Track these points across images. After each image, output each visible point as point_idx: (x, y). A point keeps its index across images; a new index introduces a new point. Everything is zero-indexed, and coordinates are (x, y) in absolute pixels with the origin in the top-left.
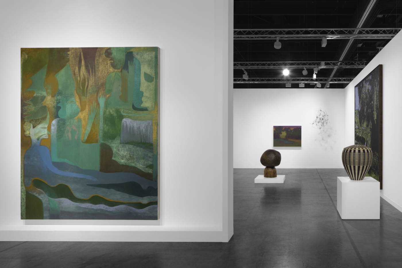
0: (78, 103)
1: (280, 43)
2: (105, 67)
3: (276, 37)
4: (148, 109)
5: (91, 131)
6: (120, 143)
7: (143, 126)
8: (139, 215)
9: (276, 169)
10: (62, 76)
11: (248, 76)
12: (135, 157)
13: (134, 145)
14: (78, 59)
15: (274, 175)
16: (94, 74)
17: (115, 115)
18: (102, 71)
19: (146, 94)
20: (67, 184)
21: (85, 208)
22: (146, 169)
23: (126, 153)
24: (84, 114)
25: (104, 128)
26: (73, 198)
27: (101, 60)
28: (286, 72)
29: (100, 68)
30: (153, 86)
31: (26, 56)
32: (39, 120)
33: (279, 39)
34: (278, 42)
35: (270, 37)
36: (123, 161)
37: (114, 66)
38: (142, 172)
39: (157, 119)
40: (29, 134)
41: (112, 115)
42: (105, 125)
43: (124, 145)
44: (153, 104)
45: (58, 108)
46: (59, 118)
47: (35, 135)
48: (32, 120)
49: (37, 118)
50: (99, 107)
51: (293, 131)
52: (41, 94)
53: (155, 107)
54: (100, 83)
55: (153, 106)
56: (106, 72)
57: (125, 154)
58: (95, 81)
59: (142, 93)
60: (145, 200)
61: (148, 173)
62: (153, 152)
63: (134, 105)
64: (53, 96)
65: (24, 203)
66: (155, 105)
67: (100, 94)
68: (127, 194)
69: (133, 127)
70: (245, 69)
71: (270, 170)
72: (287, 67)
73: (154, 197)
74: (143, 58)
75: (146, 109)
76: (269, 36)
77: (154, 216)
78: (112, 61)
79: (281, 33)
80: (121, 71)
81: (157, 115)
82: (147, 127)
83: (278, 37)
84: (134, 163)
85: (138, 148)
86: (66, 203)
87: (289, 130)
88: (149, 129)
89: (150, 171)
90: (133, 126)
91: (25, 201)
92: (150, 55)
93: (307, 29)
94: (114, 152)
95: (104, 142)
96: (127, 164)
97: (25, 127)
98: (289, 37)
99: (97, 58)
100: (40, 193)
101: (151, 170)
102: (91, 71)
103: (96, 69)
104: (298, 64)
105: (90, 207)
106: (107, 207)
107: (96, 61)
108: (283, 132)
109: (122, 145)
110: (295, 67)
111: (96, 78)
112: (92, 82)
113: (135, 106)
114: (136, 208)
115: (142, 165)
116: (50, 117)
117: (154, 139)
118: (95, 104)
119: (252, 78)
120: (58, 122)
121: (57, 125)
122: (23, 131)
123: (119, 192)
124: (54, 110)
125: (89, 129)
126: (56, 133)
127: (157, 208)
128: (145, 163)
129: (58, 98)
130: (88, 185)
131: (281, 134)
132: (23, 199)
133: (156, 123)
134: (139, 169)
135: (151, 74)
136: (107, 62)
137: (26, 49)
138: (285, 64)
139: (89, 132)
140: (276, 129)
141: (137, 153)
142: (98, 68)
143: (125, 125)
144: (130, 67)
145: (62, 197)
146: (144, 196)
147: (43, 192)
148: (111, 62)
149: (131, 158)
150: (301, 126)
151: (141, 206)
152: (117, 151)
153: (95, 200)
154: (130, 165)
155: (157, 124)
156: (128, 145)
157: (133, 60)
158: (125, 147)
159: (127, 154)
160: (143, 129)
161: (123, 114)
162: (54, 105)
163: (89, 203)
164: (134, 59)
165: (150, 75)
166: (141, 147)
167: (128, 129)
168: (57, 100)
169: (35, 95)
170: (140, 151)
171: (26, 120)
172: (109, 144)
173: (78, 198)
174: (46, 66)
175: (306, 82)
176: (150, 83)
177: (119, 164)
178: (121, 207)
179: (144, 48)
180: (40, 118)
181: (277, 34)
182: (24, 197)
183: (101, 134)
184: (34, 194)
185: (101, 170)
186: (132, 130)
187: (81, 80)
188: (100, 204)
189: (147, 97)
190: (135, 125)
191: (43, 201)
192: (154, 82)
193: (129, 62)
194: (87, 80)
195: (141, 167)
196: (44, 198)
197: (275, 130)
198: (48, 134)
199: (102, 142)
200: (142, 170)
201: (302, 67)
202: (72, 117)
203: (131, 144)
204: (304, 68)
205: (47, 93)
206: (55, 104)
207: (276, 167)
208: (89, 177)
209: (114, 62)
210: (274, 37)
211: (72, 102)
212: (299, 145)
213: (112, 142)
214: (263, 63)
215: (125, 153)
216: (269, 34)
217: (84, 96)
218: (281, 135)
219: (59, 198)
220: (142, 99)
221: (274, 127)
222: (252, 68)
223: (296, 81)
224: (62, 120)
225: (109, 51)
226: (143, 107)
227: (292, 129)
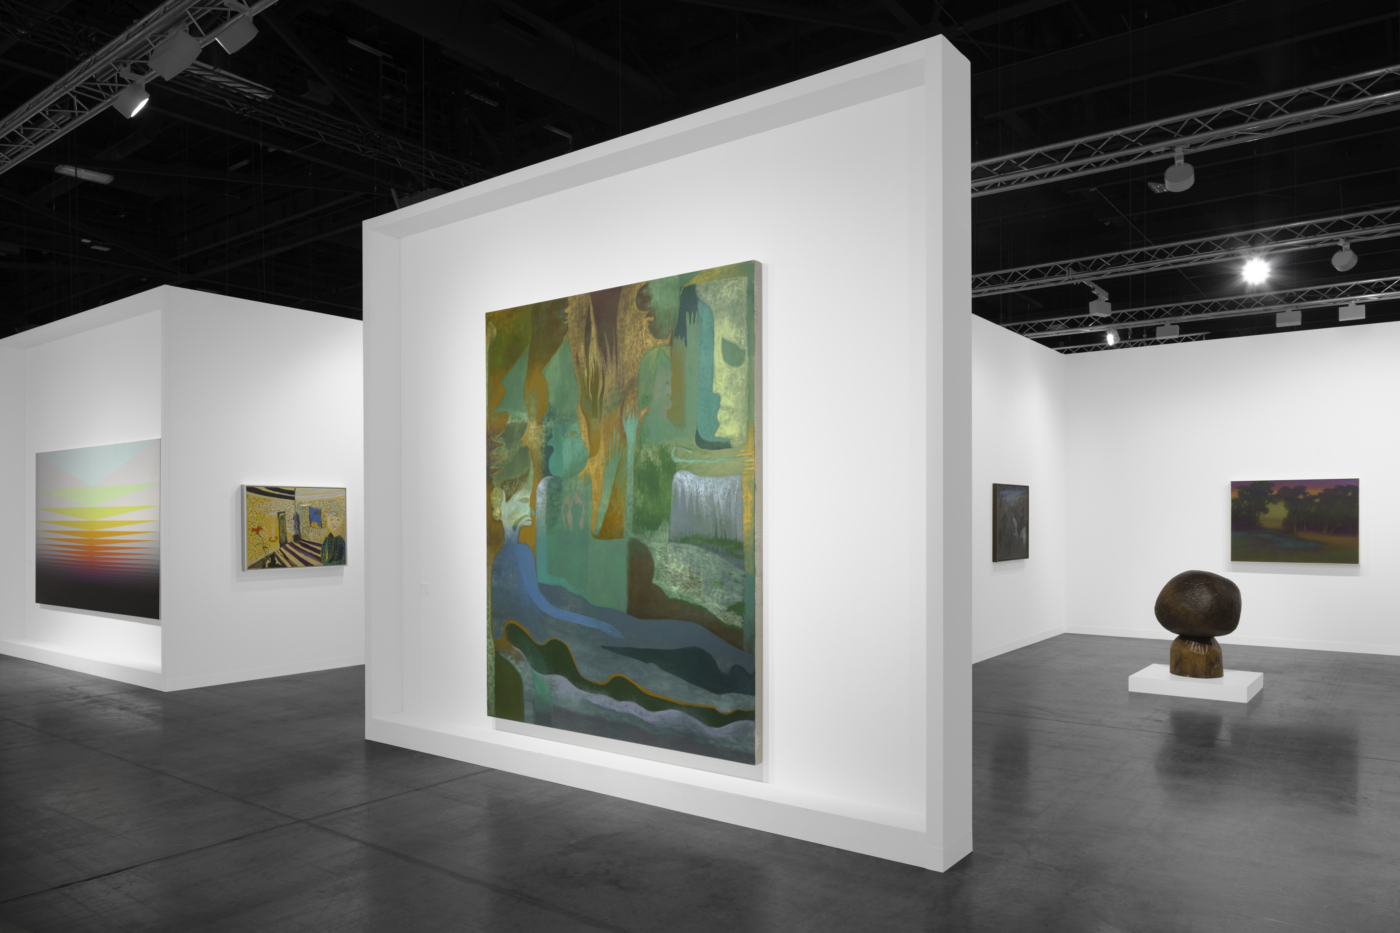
0: (584, 438)
1: (1190, 168)
2: (638, 335)
3: (1171, 149)
4: (733, 443)
5: (611, 506)
6: (670, 541)
7: (721, 492)
8: (712, 742)
9: (1218, 645)
10: (555, 370)
11: (1109, 304)
12: (701, 579)
13: (700, 546)
14: (583, 324)
15: (1212, 668)
16: (614, 358)
17: (658, 463)
18: (631, 347)
19: (728, 401)
20: (565, 642)
21: (598, 706)
22: (727, 614)
23: (682, 566)
24: (596, 465)
25: (635, 499)
26: (577, 680)
27: (628, 320)
28: (1256, 271)
29: (627, 342)
30: (744, 377)
31: (495, 331)
32: (515, 480)
33: (1182, 154)
34: (1179, 164)
35: (1149, 154)
36: (674, 590)
37: (655, 331)
38: (718, 621)
39: (754, 471)
40: (500, 514)
41: (651, 463)
42: (638, 492)
43: (677, 545)
44: (744, 427)
45: (548, 451)
46: (551, 475)
47: (510, 516)
48: (504, 483)
49: (513, 477)
50: (625, 445)
51: (1317, 500)
52: (519, 419)
53: (748, 438)
54: (626, 381)
55: (744, 434)
56: (639, 349)
57: (679, 570)
58: (617, 376)
59: (718, 397)
60: (724, 704)
61: (733, 626)
62: (742, 567)
63: (700, 433)
64: (540, 423)
65: (493, 680)
66: (748, 432)
67: (628, 410)
68: (683, 682)
69: (697, 497)
70: (1094, 282)
71: (1194, 648)
72: (1259, 251)
73: (746, 698)
74: (720, 298)
75: (724, 445)
76: (1143, 149)
77: (744, 753)
78: (652, 319)
79: (1190, 128)
80: (671, 344)
81: (752, 460)
82: (729, 493)
83: (1180, 147)
84: (699, 595)
85: (709, 555)
86: (564, 689)
87: (1301, 497)
88: (734, 501)
89: (737, 622)
90: (698, 493)
91: (493, 673)
92: (736, 288)
93: (1305, 89)
94: (656, 564)
95: (636, 537)
96: (684, 599)
97: (493, 498)
98: (1230, 138)
99: (620, 316)
100: (518, 658)
101: (739, 618)
102: (608, 351)
103: (620, 345)
104: (1312, 231)
105: (608, 706)
106: (643, 709)
107: (618, 323)
108: (1275, 503)
109: (674, 544)
110: (1298, 243)
111: (619, 367)
112: (610, 380)
113: (703, 436)
114: (704, 723)
115: (718, 602)
116: (535, 474)
117: (745, 528)
118: (617, 436)
119: (1137, 310)
120: (549, 486)
121: (548, 494)
122: (490, 509)
123: (666, 674)
124: (540, 456)
125: (606, 501)
126: (544, 511)
127: (752, 729)
128: (726, 597)
129: (549, 425)
130: (604, 647)
131: (1266, 511)
132: (491, 668)
133: (752, 484)
134: (710, 614)
135: (737, 342)
136: (641, 323)
137: (494, 313)
138: (1253, 242)
139: (605, 511)
140: (1240, 494)
141: (705, 568)
142: (623, 340)
143: (680, 489)
144: (690, 328)
145: (557, 672)
146: (724, 692)
147: (524, 656)
148: (649, 322)
149: (694, 581)
150: (1356, 481)
151: (716, 719)
152: (663, 562)
153: (620, 689)
154: (691, 602)
155: (755, 486)
156: (687, 545)
157: (695, 309)
158: (681, 551)
159: (684, 569)
160: (721, 502)
161: (677, 460)
162: (540, 443)
163: (605, 694)
164: (699, 305)
165: (735, 345)
166: (716, 551)
167: (687, 502)
168: (546, 432)
169: (509, 422)
170: (713, 563)
171: (495, 483)
172: (645, 541)
173: (585, 677)
174: (528, 348)
175: (1372, 297)
176: (735, 369)
177: (667, 597)
178: (672, 714)
179: (722, 269)
180: (518, 476)
181: (1178, 137)
182: (493, 664)
183: (628, 515)
184: (509, 658)
185: (630, 611)
186: (694, 504)
187: (590, 376)
188: (627, 700)
189: (728, 408)
190: (702, 489)
191: (524, 678)
192: (744, 366)
193: (687, 314)
194: (601, 376)
195: (716, 608)
196: (524, 669)
197: (1236, 496)
198: (532, 516)
199: (632, 535)
200: (718, 617)
201: (1332, 241)
202: (573, 473)
203: (694, 544)
204: (1341, 243)
205: (529, 416)
206: (543, 441)
207: (1220, 640)
208: (606, 627)
209: (655, 319)
210: (1163, 149)
211: (574, 433)
212: (1349, 555)
213: (651, 535)
214: (1183, 246)
215: (679, 567)
216: (1145, 144)
217: (596, 416)
218: (1262, 517)
219: (550, 673)
220: (718, 416)
221: (1236, 486)
222: (1117, 273)
223: (1324, 298)
224: (556, 478)
225: (644, 291)
226: (719, 438)
227: (1313, 492)
